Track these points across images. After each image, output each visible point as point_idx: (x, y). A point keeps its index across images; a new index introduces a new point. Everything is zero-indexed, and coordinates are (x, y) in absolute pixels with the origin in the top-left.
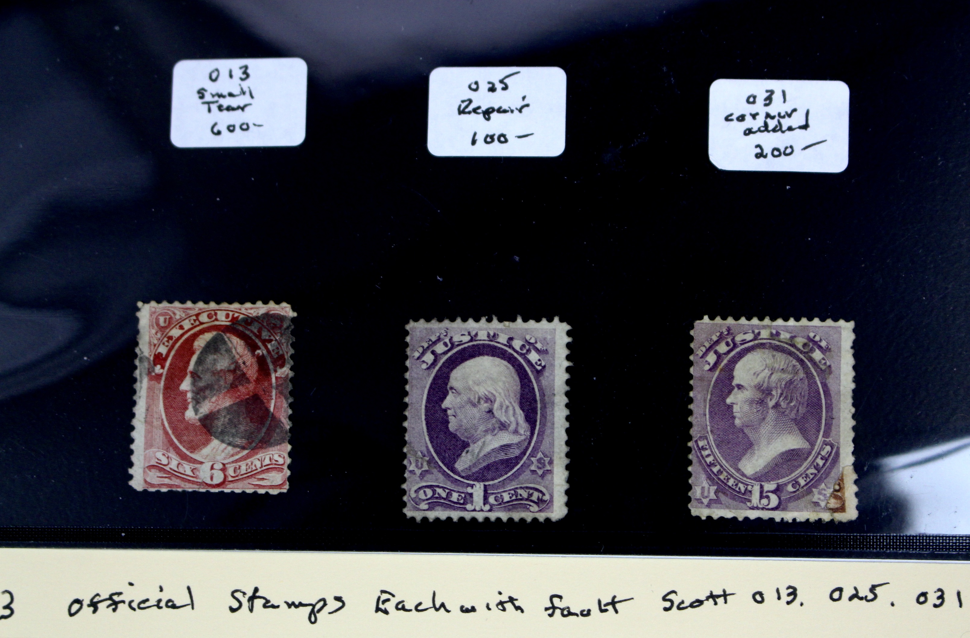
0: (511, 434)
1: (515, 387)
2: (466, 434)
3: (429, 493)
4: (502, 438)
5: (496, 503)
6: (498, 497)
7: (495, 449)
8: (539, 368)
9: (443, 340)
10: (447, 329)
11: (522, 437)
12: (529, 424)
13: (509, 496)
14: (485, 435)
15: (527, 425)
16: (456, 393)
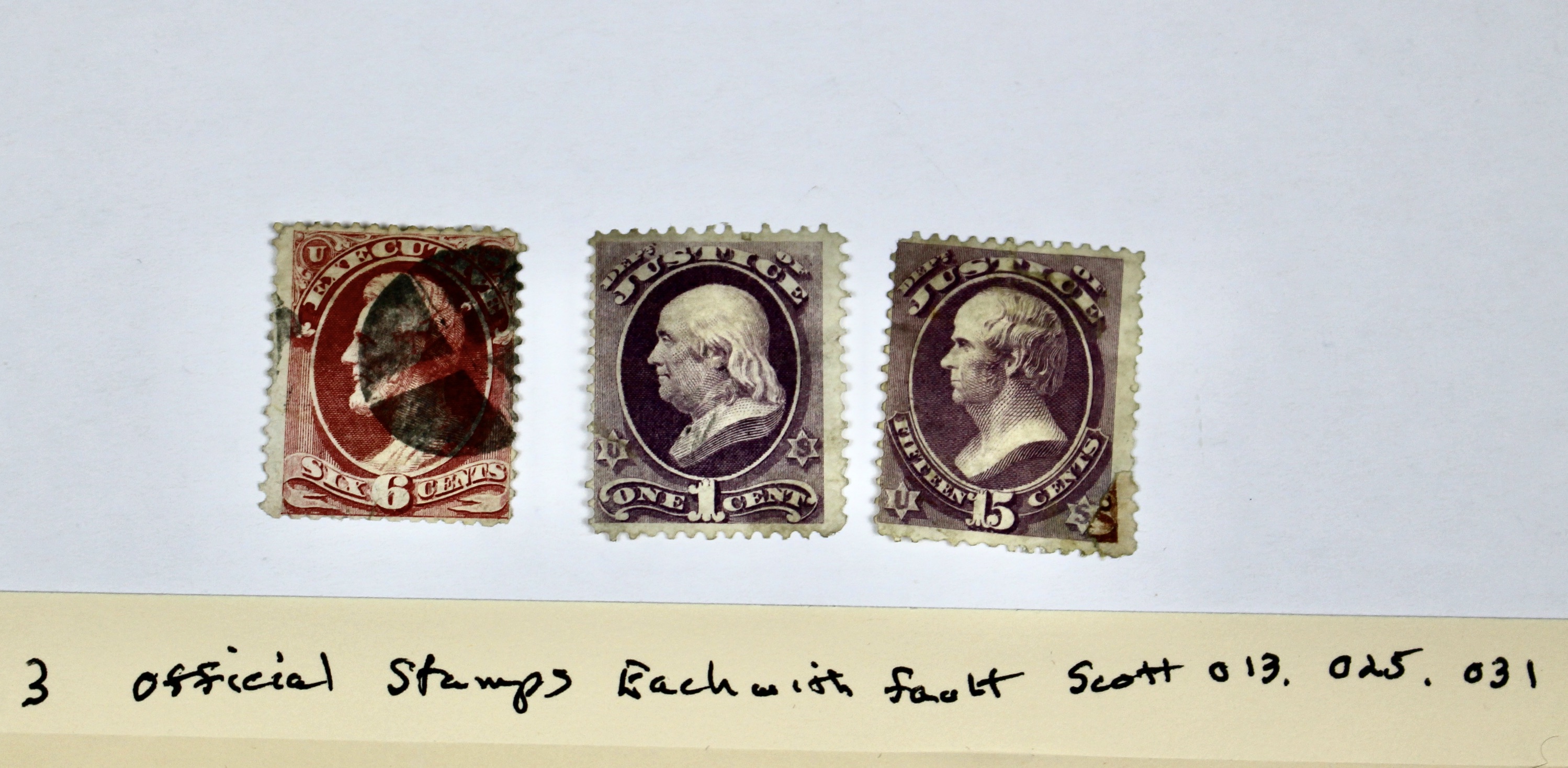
0: (756, 403)
1: (761, 331)
2: (686, 403)
3: (630, 494)
4: (742, 410)
5: (734, 509)
6: (737, 499)
7: (732, 425)
8: (798, 301)
9: (648, 260)
10: (655, 244)
11: (772, 406)
12: (784, 387)
13: (754, 499)
14: (715, 406)
15: (781, 389)
16: (669, 341)
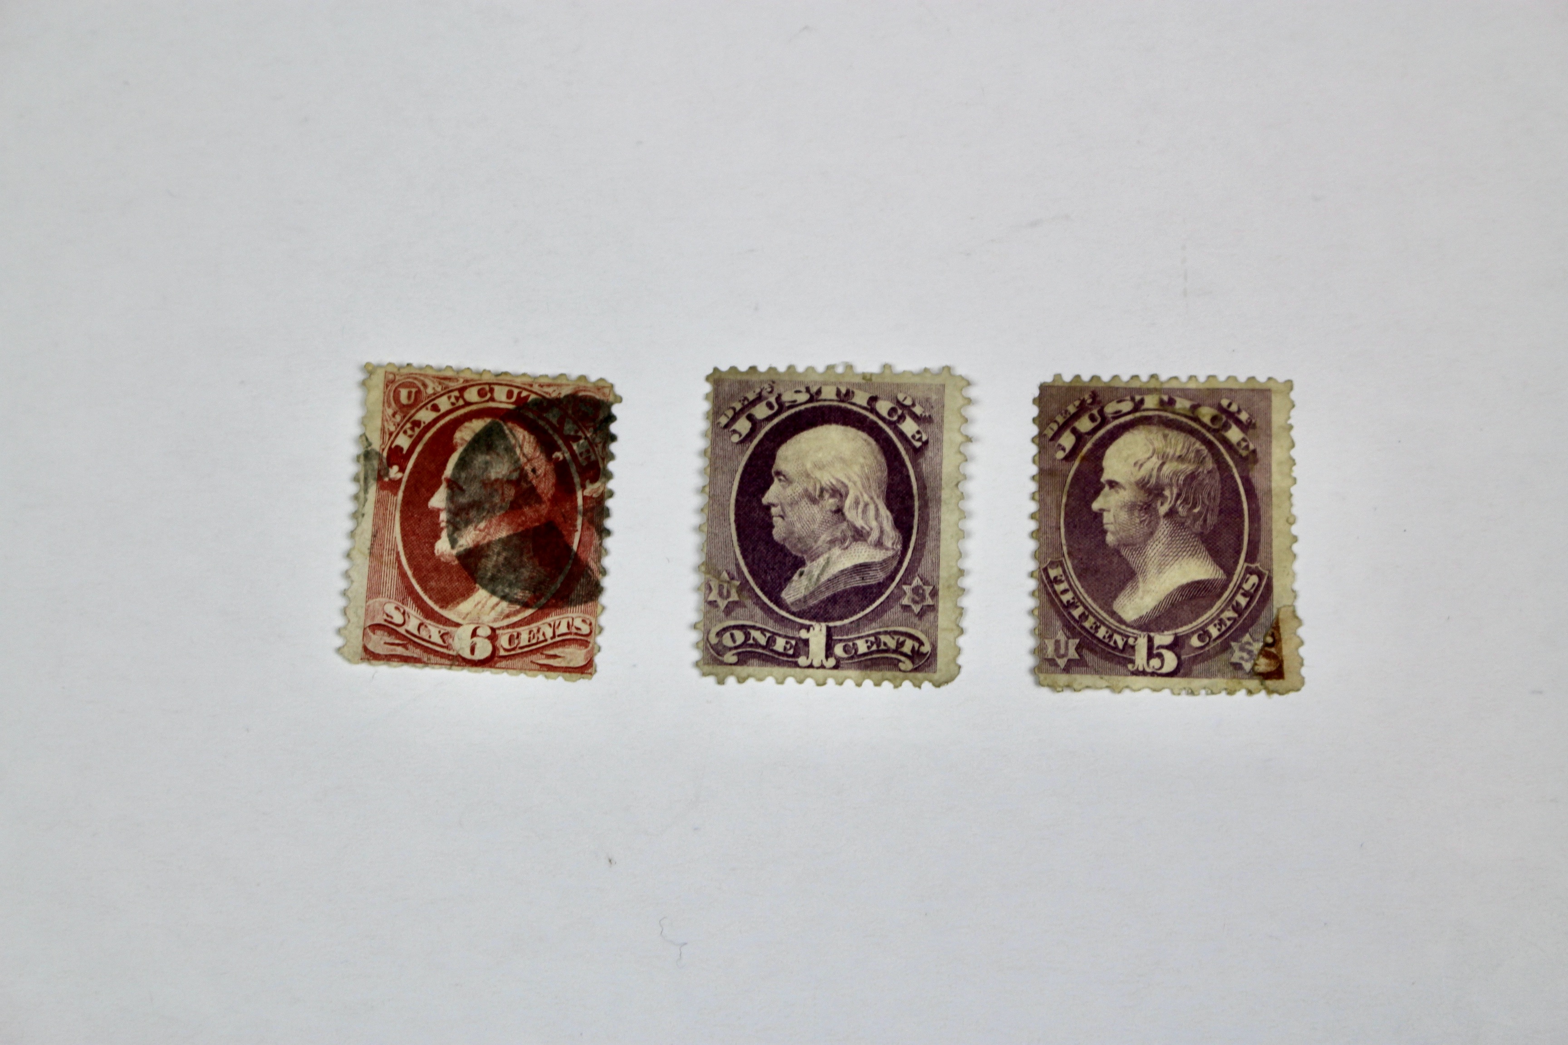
0: (871, 547)
1: (879, 474)
2: (800, 546)
3: (740, 637)
4: (857, 555)
5: (845, 656)
6: (849, 646)
7: (846, 570)
8: (918, 444)
9: (766, 398)
10: (774, 382)
11: (888, 552)
12: (900, 533)
13: (865, 646)
14: (830, 549)
15: (897, 534)
16: (784, 481)
